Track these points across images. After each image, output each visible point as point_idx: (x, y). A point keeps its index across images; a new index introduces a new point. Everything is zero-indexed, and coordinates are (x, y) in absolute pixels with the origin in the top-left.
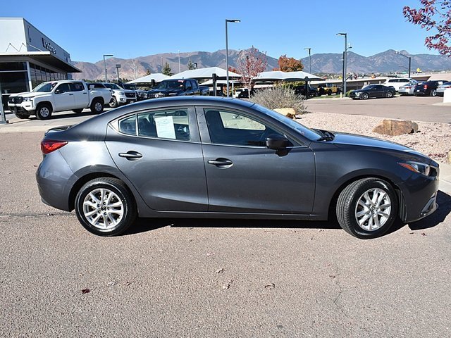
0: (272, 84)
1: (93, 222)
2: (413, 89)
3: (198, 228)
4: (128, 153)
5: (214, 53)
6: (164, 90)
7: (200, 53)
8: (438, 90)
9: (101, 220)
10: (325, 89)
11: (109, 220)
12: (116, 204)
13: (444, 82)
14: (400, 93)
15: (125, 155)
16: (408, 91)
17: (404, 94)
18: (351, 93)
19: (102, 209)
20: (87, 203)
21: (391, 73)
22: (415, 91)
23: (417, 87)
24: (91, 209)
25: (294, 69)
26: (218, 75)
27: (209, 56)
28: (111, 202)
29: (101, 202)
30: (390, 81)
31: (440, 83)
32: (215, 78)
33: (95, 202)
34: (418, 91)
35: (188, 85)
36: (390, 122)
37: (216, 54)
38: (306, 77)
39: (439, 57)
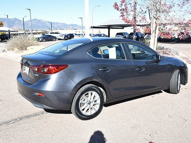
2: (64, 37)
13: (76, 34)
14: (58, 39)
17: (60, 39)
30: (51, 33)
31: (74, 35)
34: (66, 38)
38: (9, 30)
39: (57, 23)
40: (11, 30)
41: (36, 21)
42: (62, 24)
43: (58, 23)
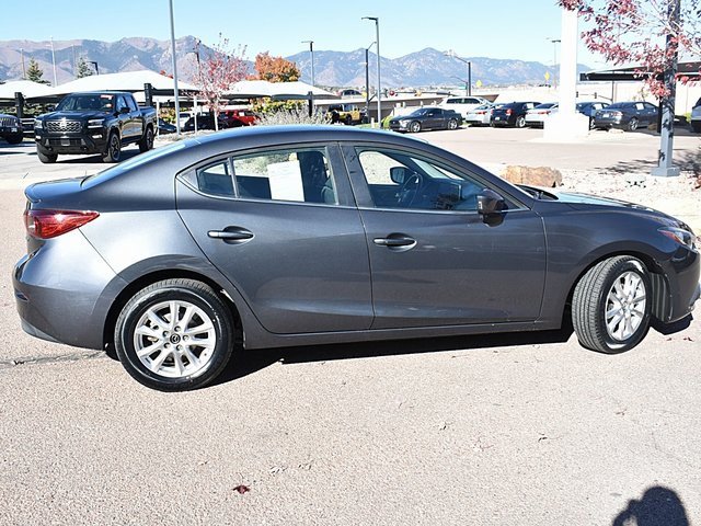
0: (248, 103)
1: (154, 366)
2: (489, 114)
3: (334, 361)
4: (225, 230)
5: (114, 45)
6: (72, 113)
7: (86, 42)
8: (529, 118)
9: (169, 362)
10: (341, 113)
11: (185, 360)
12: (199, 329)
13: (535, 104)
14: (468, 122)
15: (221, 234)
16: (481, 118)
17: (475, 124)
18: (391, 122)
19: (172, 340)
20: (140, 330)
21: (432, 88)
22: (492, 119)
23: (496, 113)
24: (146, 342)
25: (285, 79)
26: (154, 85)
27: (105, 48)
28: (190, 326)
29: (170, 327)
30: (449, 101)
31: (529, 106)
32: (150, 91)
33: (156, 327)
34: (498, 118)
35: (121, 104)
36: (518, 170)
37: (117, 45)
38: (310, 93)
39: (505, 62)
40: (317, 91)
41: (433, 57)
42: (525, 63)
43: (511, 62)
